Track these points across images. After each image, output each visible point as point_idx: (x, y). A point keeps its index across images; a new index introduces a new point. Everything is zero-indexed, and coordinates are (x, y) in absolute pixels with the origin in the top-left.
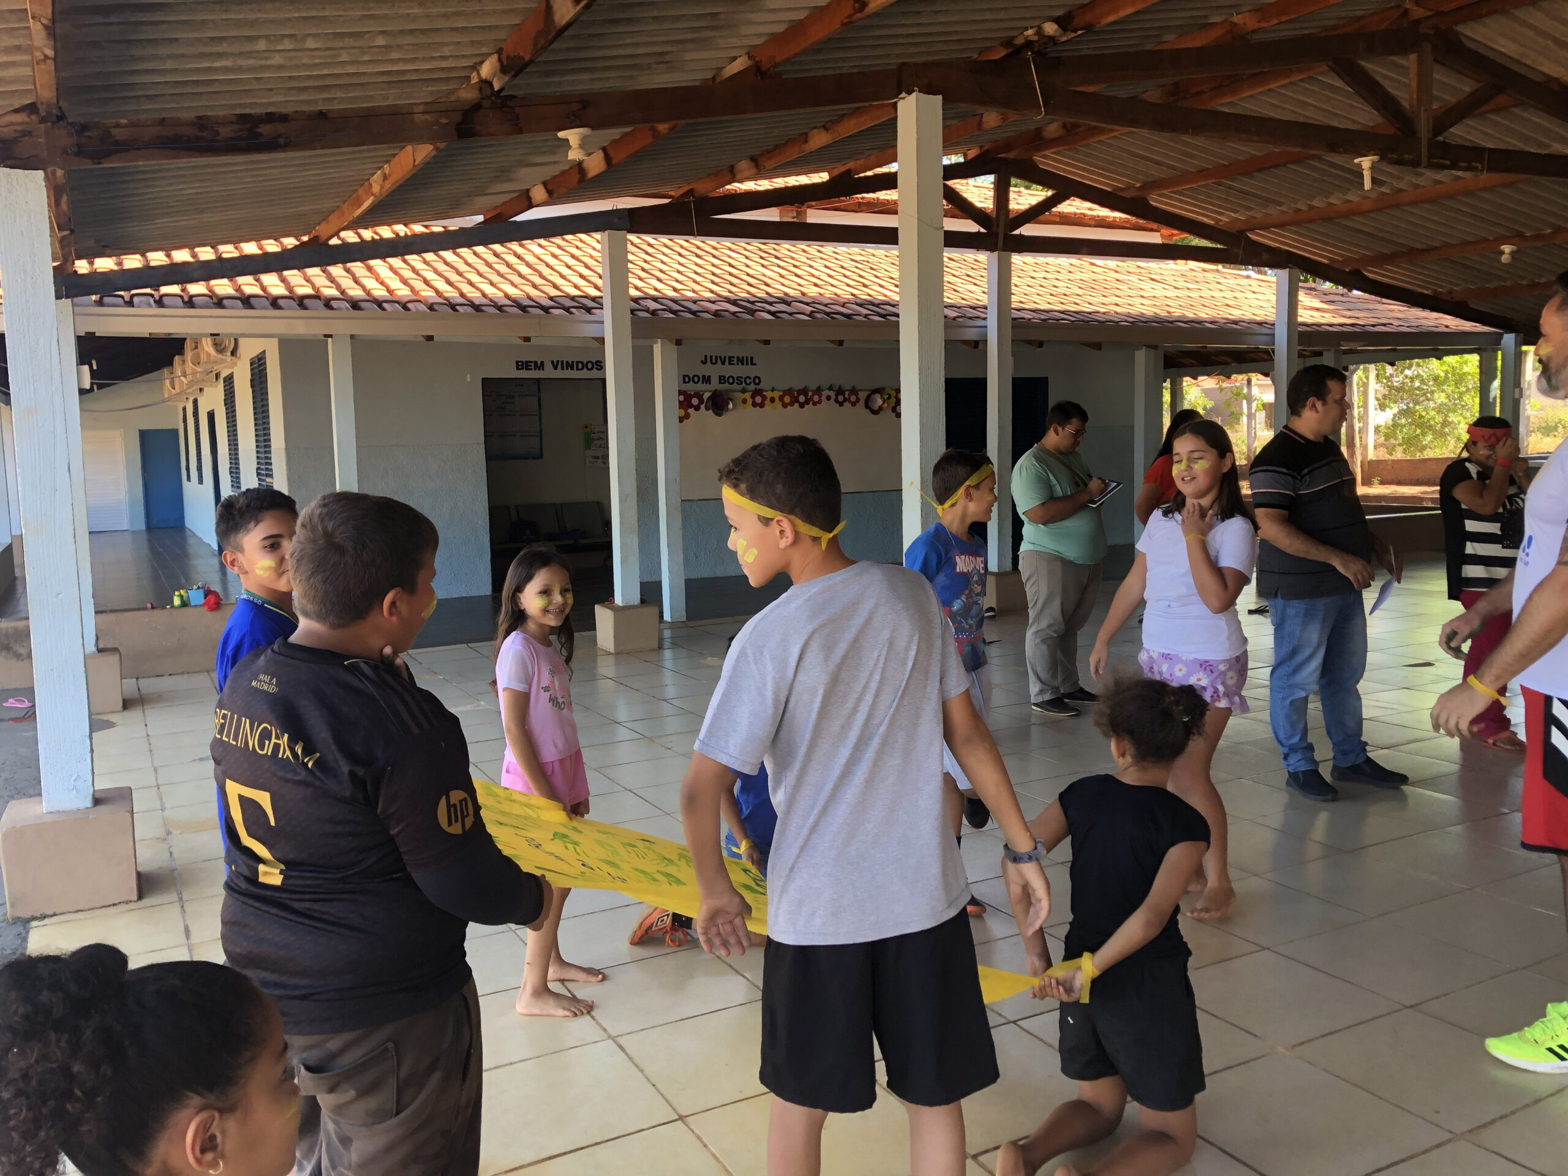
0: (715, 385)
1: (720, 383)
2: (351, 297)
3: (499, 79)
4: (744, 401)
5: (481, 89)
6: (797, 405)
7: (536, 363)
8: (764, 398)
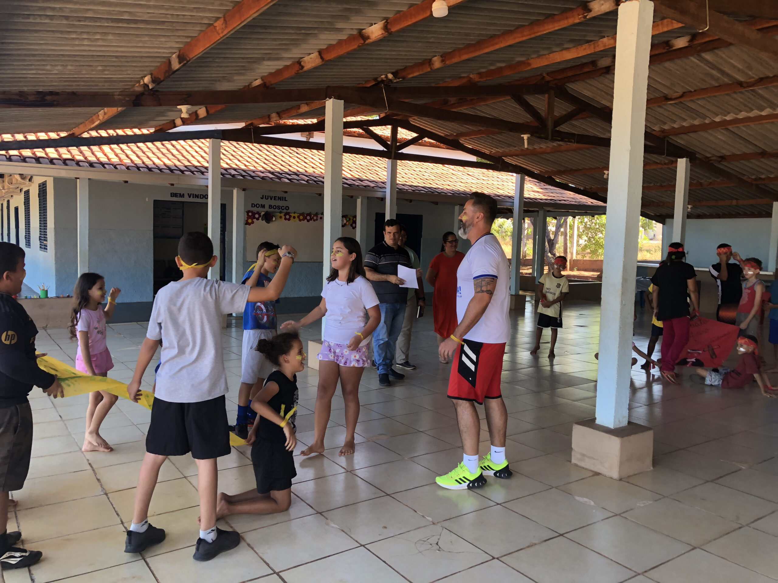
0: (267, 209)
1: (269, 208)
2: (90, 161)
3: (151, 85)
4: (281, 217)
5: (144, 87)
6: (306, 220)
7: (180, 194)
8: (290, 216)
